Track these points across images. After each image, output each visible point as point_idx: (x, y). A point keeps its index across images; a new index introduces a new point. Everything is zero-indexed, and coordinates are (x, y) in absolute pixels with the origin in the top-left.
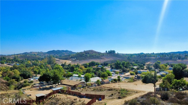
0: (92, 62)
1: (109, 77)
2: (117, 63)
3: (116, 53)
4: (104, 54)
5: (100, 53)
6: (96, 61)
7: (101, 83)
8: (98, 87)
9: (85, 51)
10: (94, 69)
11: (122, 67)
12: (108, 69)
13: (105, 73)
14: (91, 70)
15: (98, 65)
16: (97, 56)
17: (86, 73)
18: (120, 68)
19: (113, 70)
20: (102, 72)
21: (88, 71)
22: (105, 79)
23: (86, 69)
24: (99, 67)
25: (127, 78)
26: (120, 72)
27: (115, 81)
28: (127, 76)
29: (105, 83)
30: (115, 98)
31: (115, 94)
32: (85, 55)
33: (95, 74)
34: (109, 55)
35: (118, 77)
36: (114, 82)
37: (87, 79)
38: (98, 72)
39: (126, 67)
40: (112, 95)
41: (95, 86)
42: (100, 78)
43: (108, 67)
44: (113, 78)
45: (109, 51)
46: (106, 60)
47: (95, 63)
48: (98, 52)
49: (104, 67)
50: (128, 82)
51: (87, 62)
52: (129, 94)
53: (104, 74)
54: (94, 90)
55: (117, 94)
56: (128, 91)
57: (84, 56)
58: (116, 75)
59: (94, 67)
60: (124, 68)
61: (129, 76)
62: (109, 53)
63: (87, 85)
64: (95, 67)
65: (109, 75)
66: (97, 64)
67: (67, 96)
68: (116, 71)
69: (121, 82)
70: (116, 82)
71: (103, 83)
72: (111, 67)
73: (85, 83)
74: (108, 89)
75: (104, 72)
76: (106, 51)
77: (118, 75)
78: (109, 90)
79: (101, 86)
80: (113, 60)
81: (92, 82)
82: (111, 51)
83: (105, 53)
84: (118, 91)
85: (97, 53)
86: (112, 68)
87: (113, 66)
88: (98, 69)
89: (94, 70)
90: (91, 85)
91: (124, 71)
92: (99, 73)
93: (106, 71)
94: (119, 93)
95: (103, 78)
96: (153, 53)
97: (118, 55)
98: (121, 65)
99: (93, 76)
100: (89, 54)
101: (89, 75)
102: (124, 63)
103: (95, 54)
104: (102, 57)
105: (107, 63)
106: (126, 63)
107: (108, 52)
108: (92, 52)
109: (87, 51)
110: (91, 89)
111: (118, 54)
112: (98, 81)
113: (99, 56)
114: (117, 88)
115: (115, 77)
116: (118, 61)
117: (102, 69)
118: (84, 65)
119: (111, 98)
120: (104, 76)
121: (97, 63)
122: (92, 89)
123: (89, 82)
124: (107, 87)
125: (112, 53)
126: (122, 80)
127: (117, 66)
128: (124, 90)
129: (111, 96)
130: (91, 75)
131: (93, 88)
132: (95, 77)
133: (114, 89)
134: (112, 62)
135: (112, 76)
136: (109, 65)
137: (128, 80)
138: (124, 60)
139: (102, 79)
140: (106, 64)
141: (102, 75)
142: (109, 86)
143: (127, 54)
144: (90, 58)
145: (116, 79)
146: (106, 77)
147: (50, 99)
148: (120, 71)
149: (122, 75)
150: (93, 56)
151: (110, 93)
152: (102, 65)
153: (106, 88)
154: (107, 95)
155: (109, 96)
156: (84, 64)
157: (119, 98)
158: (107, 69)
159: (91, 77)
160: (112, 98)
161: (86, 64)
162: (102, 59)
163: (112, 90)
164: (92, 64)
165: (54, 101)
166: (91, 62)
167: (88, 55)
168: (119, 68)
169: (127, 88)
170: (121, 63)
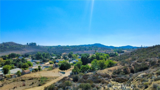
0: (12, 54)
1: (30, 67)
2: (38, 54)
3: (37, 45)
4: (25, 46)
5: (21, 45)
6: (16, 53)
7: (21, 74)
8: (18, 78)
9: (4, 43)
10: (14, 60)
11: (43, 58)
12: (29, 60)
13: (26, 64)
14: (11, 62)
15: (19, 56)
16: (18, 48)
17: (5, 65)
18: (41, 58)
19: (34, 61)
20: (22, 63)
21: (7, 63)
22: (25, 70)
23: (5, 61)
24: (20, 59)
25: (47, 67)
26: (40, 62)
27: (36, 70)
28: (47, 66)
29: (26, 73)
30: (35, 86)
31: (35, 82)
32: (4, 47)
33: (15, 65)
34: (30, 47)
35: (39, 67)
36: (35, 72)
37: (6, 71)
38: (18, 64)
39: (46, 58)
40: (33, 83)
41: (16, 77)
42: (21, 69)
43: (29, 58)
44: (33, 68)
45: (30, 43)
46: (27, 51)
47: (15, 55)
48: (19, 44)
49: (25, 58)
50: (48, 70)
51: (7, 54)
52: (49, 81)
53: (25, 65)
54: (14, 81)
55: (38, 82)
56: (47, 78)
57: (3, 48)
58: (37, 65)
59: (14, 59)
60: (44, 59)
61: (48, 66)
62: (30, 45)
63: (6, 77)
64: (16, 59)
65: (30, 65)
66: (18, 56)
68: (37, 61)
69: (41, 71)
70: (37, 72)
71: (23, 73)
72: (32, 58)
73: (4, 75)
74: (29, 78)
75: (25, 63)
76: (27, 44)
77: (39, 65)
78: (30, 79)
79: (22, 76)
80: (34, 51)
81: (12, 73)
82: (32, 43)
83: (26, 45)
84: (39, 79)
85: (17, 45)
86: (33, 59)
87: (34, 57)
88: (18, 61)
89: (14, 62)
90: (10, 76)
91: (44, 61)
92: (20, 64)
93: (27, 62)
94: (39, 81)
95: (24, 69)
96: (68, 45)
97: (39, 47)
98: (41, 56)
99: (13, 68)
100: (8, 45)
101: (8, 67)
102: (44, 54)
103: (15, 46)
104: (23, 49)
105: (27, 54)
106: (46, 54)
107: (29, 44)
108: (12, 43)
109: (6, 43)
110: (10, 81)
111: (39, 46)
112: (18, 72)
113: (20, 48)
114: (37, 76)
115: (36, 67)
116: (39, 52)
117: (23, 60)
118: (2, 57)
119: (31, 86)
120: (24, 67)
121: (17, 55)
122: (12, 81)
123: (8, 74)
124: (28, 76)
125: (33, 45)
126: (42, 69)
127: (38, 57)
128: (44, 78)
129: (32, 85)
130: (11, 67)
131: (12, 79)
132: (15, 68)
133: (34, 78)
134: (33, 53)
135: (33, 66)
136: (30, 56)
137: (48, 69)
138: (45, 52)
139: (22, 70)
140: (27, 56)
141: (22, 66)
142: (29, 76)
143: (47, 46)
144: (10, 50)
145: (36, 69)
146: (27, 67)
148: (41, 61)
149: (42, 65)
150: (12, 48)
151: (30, 82)
152: (22, 56)
153: (27, 78)
154: (28, 84)
155: (30, 85)
156: (3, 55)
157: (40, 85)
158: (28, 61)
159: (11, 69)
160: (33, 86)
161: (5, 56)
162: (23, 50)
163: (33, 79)
164: (13, 56)
166: (10, 53)
167: (8, 47)
168: (39, 59)
169: (46, 76)
170: (42, 54)
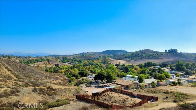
0: (148, 62)
1: (167, 79)
2: (179, 64)
3: (179, 52)
4: (163, 54)
5: (158, 52)
6: (153, 61)
7: (156, 85)
8: (152, 89)
9: (140, 51)
10: (150, 70)
11: (185, 69)
12: (167, 70)
13: (163, 75)
14: (147, 71)
15: (156, 65)
16: (154, 56)
17: (141, 73)
18: (183, 69)
19: (173, 72)
20: (158, 73)
21: (143, 72)
22: (161, 81)
23: (141, 69)
24: (156, 68)
25: (191, 82)
26: (182, 75)
28: (191, 80)
29: (162, 85)
30: (169, 101)
31: (170, 97)
32: (141, 55)
33: (151, 75)
34: (169, 55)
35: (178, 80)
36: (173, 85)
37: (141, 80)
38: (154, 74)
39: (190, 69)
40: (167, 97)
41: (150, 88)
42: (156, 80)
43: (168, 68)
44: (172, 80)
45: (169, 50)
46: (165, 60)
47: (151, 64)
48: (156, 52)
49: (162, 68)
50: (191, 86)
51: (143, 62)
52: (189, 99)
53: (161, 76)
54: (148, 91)
55: (173, 97)
56: (187, 96)
57: (139, 56)
58: (177, 77)
59: (150, 68)
60: (187, 70)
61: (193, 80)
62: (169, 52)
63: (140, 86)
64: (152, 68)
65: (167, 77)
66: (154, 65)
67: (119, 95)
68: (177, 73)
69: (181, 86)
70: (175, 85)
71: (158, 85)
72: (170, 68)
73: (139, 84)
74: (164, 91)
75: (162, 73)
76: (166, 50)
77: (179, 78)
78: (165, 93)
79: (156, 88)
80: (174, 60)
81: (147, 83)
82: (172, 50)
83: (164, 52)
84: (175, 95)
85: (154, 53)
86: (172, 70)
87: (173, 68)
88: (154, 70)
89: (150, 72)
90: (145, 86)
91: (188, 74)
92: (156, 75)
93: (164, 72)
95: (159, 80)
97: (181, 55)
98: (183, 66)
99: (148, 78)
100: (145, 53)
101: (143, 76)
102: (188, 64)
103: (152, 53)
104: (160, 57)
105: (166, 63)
106: (190, 64)
107: (167, 51)
108: (149, 51)
109: (143, 50)
110: (144, 90)
111: (181, 53)
112: (153, 83)
113: (157, 56)
114: (174, 91)
115: (175, 79)
116: (180, 62)
117: (159, 70)
118: (139, 65)
119: (165, 100)
120: (160, 78)
121: (154, 63)
122: (146, 91)
123: (143, 84)
124: (163, 89)
125: (173, 52)
126: (184, 84)
127: (179, 68)
128: (183, 94)
129: (165, 99)
130: (146, 76)
131: (147, 89)
132: (151, 78)
133: (170, 92)
134: (173, 62)
135: (171, 78)
136: (169, 66)
137: (191, 84)
138: (189, 61)
139: (157, 81)
140: (164, 65)
141: (158, 77)
142: (165, 89)
143: (193, 54)
144: (146, 58)
145: (175, 82)
146: (164, 79)
147: (103, 96)
148: (183, 73)
149: (184, 78)
150: (149, 56)
151: (165, 96)
152: (160, 65)
153: (161, 91)
154: (161, 97)
155: (164, 99)
156: (140, 64)
157: (175, 101)
158: (165, 71)
159: (146, 79)
160: (166, 100)
161: (141, 65)
162: (160, 59)
163: (168, 93)
164: (148, 65)
165: (107, 98)
166: (147, 62)
167: (144, 55)
168: (181, 70)
169: (187, 92)
170: (184, 64)
